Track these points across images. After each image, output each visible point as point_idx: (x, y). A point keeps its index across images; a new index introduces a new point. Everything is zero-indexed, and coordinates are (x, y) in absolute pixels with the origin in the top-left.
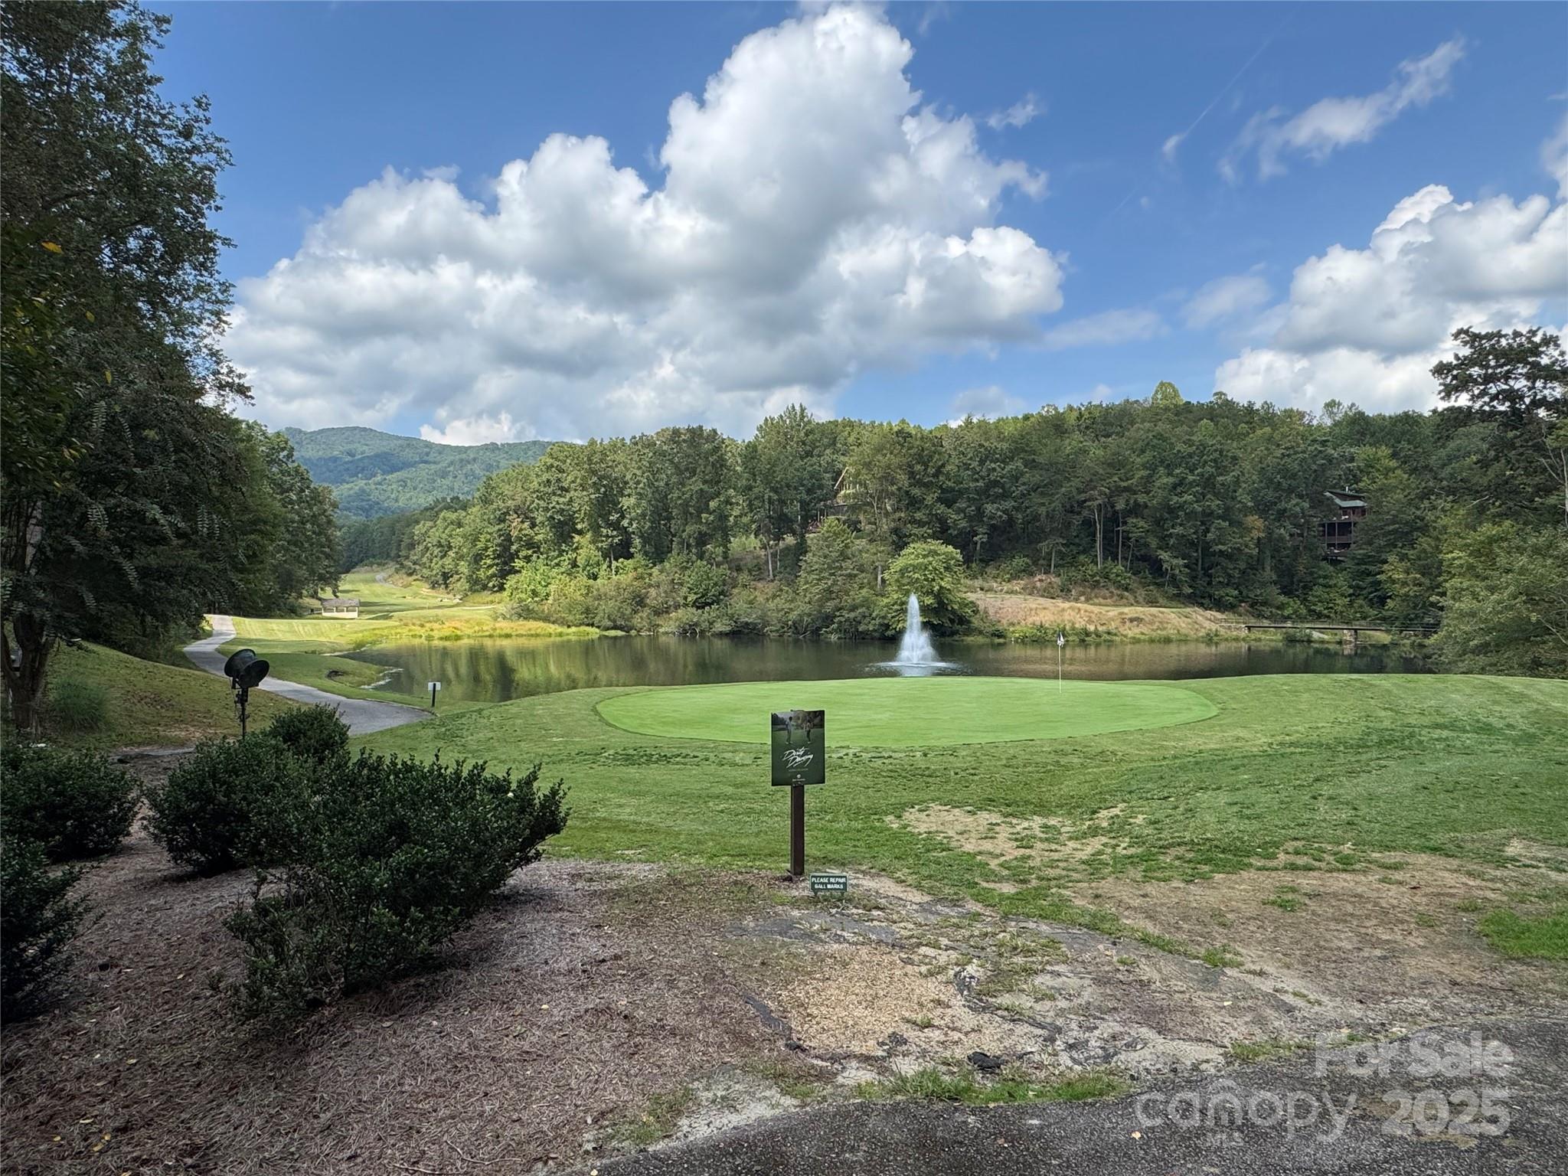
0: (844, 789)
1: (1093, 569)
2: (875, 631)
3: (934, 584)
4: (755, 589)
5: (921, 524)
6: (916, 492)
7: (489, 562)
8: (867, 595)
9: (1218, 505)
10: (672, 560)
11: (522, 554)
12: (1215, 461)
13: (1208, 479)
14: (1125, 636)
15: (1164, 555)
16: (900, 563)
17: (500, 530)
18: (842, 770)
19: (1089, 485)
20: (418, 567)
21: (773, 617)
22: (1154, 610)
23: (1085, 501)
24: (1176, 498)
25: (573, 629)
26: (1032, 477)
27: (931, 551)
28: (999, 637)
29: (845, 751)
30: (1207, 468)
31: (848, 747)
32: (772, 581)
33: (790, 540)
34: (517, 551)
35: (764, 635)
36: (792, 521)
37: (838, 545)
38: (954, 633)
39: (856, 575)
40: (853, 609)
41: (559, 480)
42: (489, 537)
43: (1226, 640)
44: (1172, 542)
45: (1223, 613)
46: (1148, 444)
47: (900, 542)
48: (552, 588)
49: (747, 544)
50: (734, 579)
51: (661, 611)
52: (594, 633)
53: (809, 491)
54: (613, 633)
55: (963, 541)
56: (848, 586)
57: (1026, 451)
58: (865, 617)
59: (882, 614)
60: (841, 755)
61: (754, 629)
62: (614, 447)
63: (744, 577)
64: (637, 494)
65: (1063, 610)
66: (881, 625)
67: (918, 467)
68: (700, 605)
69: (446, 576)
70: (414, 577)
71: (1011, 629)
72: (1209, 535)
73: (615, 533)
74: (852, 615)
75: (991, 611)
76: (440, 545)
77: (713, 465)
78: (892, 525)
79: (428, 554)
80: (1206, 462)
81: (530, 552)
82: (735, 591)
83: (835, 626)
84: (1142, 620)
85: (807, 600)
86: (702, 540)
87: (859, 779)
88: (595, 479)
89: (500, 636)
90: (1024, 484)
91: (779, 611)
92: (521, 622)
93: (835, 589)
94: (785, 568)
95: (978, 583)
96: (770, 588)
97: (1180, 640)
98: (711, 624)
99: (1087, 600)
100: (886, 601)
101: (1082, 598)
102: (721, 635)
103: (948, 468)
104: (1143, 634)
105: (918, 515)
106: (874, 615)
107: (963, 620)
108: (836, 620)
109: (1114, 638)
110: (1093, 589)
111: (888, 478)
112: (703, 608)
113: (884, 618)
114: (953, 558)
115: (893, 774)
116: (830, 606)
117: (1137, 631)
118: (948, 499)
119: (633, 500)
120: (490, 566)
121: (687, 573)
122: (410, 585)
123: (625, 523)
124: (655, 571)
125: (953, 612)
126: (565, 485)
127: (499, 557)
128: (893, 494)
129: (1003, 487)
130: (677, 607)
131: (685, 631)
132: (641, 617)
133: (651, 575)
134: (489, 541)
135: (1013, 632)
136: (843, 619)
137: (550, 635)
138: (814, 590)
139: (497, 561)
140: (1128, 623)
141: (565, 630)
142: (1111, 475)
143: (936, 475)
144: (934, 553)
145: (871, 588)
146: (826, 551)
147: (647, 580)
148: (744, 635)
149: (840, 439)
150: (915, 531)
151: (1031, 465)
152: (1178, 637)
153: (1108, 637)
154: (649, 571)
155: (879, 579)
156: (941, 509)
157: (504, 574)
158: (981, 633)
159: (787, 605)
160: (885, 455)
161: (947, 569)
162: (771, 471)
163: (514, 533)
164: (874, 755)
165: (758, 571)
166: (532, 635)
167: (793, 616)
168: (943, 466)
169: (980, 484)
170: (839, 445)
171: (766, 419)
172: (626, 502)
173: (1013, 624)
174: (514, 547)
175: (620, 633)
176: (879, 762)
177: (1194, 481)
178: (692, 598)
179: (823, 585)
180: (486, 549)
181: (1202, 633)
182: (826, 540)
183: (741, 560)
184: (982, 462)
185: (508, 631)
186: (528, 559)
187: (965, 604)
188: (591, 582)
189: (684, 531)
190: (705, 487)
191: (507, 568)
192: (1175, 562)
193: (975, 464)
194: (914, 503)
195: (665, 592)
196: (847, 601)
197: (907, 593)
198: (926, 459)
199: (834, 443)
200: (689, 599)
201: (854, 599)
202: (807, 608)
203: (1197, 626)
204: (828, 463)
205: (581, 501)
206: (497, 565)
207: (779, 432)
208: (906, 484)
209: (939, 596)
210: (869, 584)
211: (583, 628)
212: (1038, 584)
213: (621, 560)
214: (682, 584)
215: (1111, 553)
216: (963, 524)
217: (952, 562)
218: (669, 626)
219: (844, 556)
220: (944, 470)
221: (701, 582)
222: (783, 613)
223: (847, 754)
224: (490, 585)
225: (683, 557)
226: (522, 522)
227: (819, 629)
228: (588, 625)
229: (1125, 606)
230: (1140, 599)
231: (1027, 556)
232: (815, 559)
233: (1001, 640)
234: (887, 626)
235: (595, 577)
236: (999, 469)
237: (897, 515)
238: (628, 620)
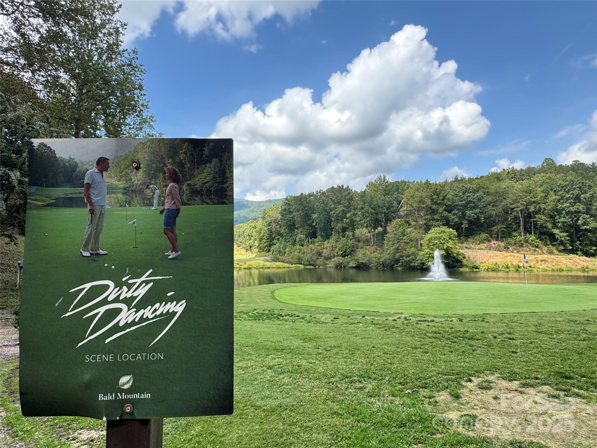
0: (393, 349)
1: (519, 238)
2: (418, 266)
3: (444, 245)
4: (366, 249)
5: (437, 220)
6: (434, 207)
7: (265, 241)
8: (414, 250)
9: (583, 208)
10: (332, 238)
11: (277, 238)
12: (580, 187)
13: (577, 196)
14: (539, 268)
15: (556, 231)
16: (428, 236)
17: (269, 229)
18: (394, 330)
19: (515, 201)
20: (241, 244)
21: (374, 261)
22: (553, 256)
23: (514, 208)
24: (560, 206)
25: (294, 265)
26: (489, 199)
27: (442, 231)
28: (476, 268)
29: (399, 316)
30: (576, 190)
31: (402, 313)
32: (373, 246)
33: (380, 229)
34: (275, 237)
35: (370, 268)
36: (381, 222)
37: (401, 230)
38: (454, 267)
39: (409, 242)
40: (408, 256)
41: (289, 209)
42: (265, 231)
43: (593, 270)
44: (560, 224)
45: (589, 257)
46: (544, 182)
47: (428, 228)
48: (287, 250)
49: (362, 232)
50: (357, 245)
51: (328, 258)
52: (301, 266)
53: (388, 209)
54: (309, 267)
55: (457, 227)
56: (405, 247)
57: (484, 188)
58: (413, 260)
59: (421, 258)
60: (395, 318)
61: (366, 265)
62: (310, 195)
63: (361, 244)
64: (318, 213)
65: (506, 257)
66: (421, 263)
67: (435, 197)
68: (344, 256)
69: (251, 247)
70: (240, 247)
71: (482, 265)
72: (579, 221)
73: (310, 228)
74: (408, 259)
75: (472, 257)
76: (249, 236)
77: (348, 200)
78: (425, 222)
79: (245, 239)
80: (575, 188)
81: (279, 237)
82: (358, 250)
83: (400, 264)
84: (547, 261)
85: (388, 253)
86: (344, 230)
87: (408, 339)
88: (302, 207)
89: (266, 268)
90: (484, 202)
91: (376, 258)
92: (274, 263)
93: (400, 248)
94: (378, 240)
95: (465, 245)
96: (372, 249)
97: (568, 270)
98: (348, 263)
99: (518, 252)
100: (422, 253)
101: (515, 251)
102: (352, 268)
103: (448, 196)
104: (548, 267)
105: (436, 217)
106: (417, 259)
107: (458, 261)
108: (401, 261)
109: (533, 269)
110: (520, 247)
111: (421, 202)
112: (345, 257)
113: (422, 260)
114: (452, 234)
115: (438, 335)
116: (398, 255)
117: (545, 266)
118: (449, 210)
119: (316, 215)
120: (266, 242)
121: (338, 243)
122: (239, 250)
123: (314, 224)
124: (326, 243)
125: (454, 257)
126: (291, 210)
127: (268, 239)
128: (424, 208)
129: (474, 203)
130: (334, 256)
131: (337, 266)
132: (320, 261)
133: (324, 244)
134: (265, 233)
135: (482, 266)
136: (404, 261)
137: (284, 268)
138: (391, 248)
139: (267, 241)
140: (540, 262)
141: (290, 266)
142: (526, 196)
143: (443, 200)
144: (444, 232)
145: (416, 248)
146: (396, 232)
147: (322, 246)
148: (362, 267)
149: (400, 188)
150: (434, 223)
151: (488, 194)
152: (567, 269)
153: (530, 269)
154: (323, 243)
155: (419, 244)
156: (446, 214)
157: (270, 245)
158: (467, 266)
159: (379, 255)
160: (420, 192)
161: (450, 238)
162: (372, 201)
163: (274, 230)
164: (420, 319)
165: (367, 242)
166: (278, 268)
167: (382, 260)
168: (446, 196)
169: (464, 202)
170: (400, 190)
171: (370, 183)
172: (315, 216)
173: (482, 263)
174: (274, 235)
175: (312, 267)
176: (425, 324)
177: (570, 197)
178: (340, 253)
179: (395, 247)
180: (264, 236)
181: (579, 267)
182: (395, 228)
183: (360, 237)
184: (464, 193)
185: (269, 266)
186: (278, 239)
187: (458, 254)
188: (301, 247)
189: (337, 226)
190: (345, 209)
191: (271, 243)
192: (562, 234)
193: (460, 194)
194: (433, 212)
195: (330, 251)
196: (405, 253)
197: (432, 249)
198: (438, 193)
199: (398, 190)
200: (339, 253)
201: (408, 252)
202: (388, 256)
203: (576, 264)
204: (395, 198)
205: (297, 216)
206: (268, 242)
207: (375, 187)
208: (430, 203)
209: (447, 250)
210: (415, 246)
211: (297, 265)
212: (493, 245)
213: (313, 239)
214: (336, 247)
215: (528, 231)
216: (456, 220)
217: (452, 236)
218: (331, 264)
219: (403, 234)
220: (447, 197)
221: (344, 246)
222: (377, 258)
223: (400, 318)
224: (265, 249)
225: (337, 237)
226: (277, 226)
227: (393, 265)
228: (299, 264)
229: (537, 254)
230: (545, 251)
231: (487, 233)
232: (391, 236)
233: (477, 270)
234: (424, 264)
235: (302, 245)
236: (472, 196)
237: (426, 217)
238: (315, 262)
